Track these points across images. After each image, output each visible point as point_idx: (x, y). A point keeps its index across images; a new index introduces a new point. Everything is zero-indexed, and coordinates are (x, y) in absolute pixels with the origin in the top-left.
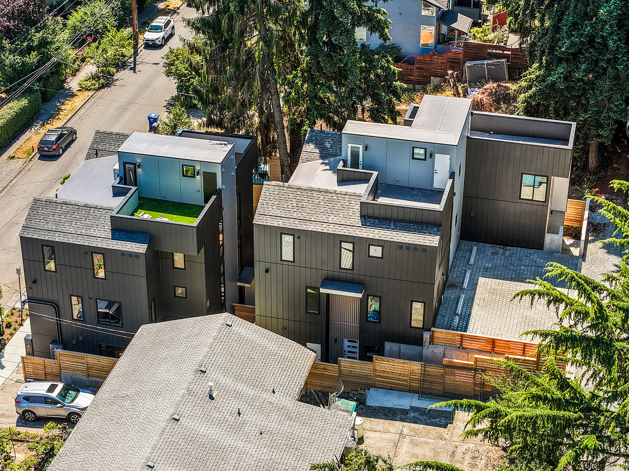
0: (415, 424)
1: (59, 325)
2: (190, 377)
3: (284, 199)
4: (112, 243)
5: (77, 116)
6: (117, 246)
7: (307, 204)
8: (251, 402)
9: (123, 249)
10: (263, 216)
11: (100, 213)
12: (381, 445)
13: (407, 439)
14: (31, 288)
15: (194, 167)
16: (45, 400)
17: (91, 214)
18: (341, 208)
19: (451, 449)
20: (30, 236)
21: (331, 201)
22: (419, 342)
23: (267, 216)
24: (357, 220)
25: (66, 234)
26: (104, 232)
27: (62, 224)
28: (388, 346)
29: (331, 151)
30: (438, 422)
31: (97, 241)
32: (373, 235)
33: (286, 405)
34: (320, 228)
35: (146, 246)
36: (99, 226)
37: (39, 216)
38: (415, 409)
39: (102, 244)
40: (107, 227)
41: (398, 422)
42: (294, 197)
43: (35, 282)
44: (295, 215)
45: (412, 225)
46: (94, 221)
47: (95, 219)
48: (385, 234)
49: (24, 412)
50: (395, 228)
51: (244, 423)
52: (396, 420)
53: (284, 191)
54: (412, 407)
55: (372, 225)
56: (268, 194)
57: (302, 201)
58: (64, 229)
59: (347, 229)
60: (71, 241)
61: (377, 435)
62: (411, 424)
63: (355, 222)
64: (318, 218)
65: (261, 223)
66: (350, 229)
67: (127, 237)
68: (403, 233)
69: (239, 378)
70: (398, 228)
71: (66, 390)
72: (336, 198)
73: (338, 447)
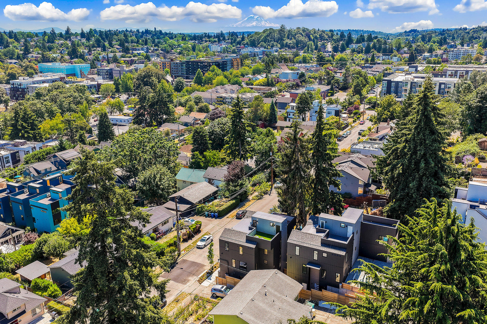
1: (228, 268)
2: (260, 287)
3: (298, 235)
4: (245, 244)
5: (249, 207)
6: (247, 245)
7: (305, 238)
8: (278, 298)
9: (249, 246)
11: (243, 234)
13: (330, 319)
14: (221, 255)
15: (274, 223)
16: (220, 291)
17: (241, 234)
18: (315, 240)
20: (222, 239)
21: (312, 237)
22: (338, 287)
23: (292, 240)
24: (320, 244)
25: (233, 240)
26: (244, 240)
27: (232, 236)
28: (328, 287)
29: (316, 222)
31: (241, 243)
32: (324, 249)
34: (308, 245)
35: (255, 246)
36: (243, 238)
37: (225, 233)
39: (243, 244)
41: (328, 313)
42: (301, 235)
43: (222, 253)
44: (300, 240)
45: (337, 247)
47: (242, 236)
48: (328, 249)
49: (213, 294)
50: (331, 248)
51: (275, 304)
53: (298, 233)
54: (334, 309)
55: (324, 246)
56: (293, 233)
57: (303, 236)
60: (234, 242)
61: (320, 316)
62: (332, 314)
64: (308, 242)
65: (290, 242)
66: (317, 247)
67: (250, 242)
69: (276, 290)
70: (333, 248)
71: (226, 288)
72: (314, 236)
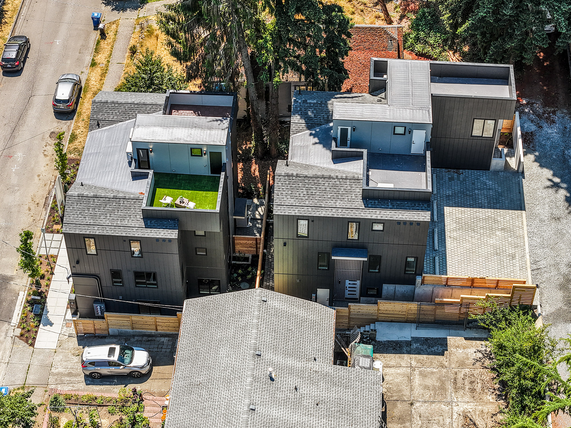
0: (419, 355)
1: (101, 290)
2: (250, 362)
3: (295, 188)
4: (146, 231)
5: (22, 17)
6: (152, 234)
7: (315, 191)
8: (301, 374)
9: (158, 237)
10: (281, 206)
11: (129, 203)
12: (398, 380)
13: (417, 372)
14: (74, 267)
15: (201, 149)
16: (110, 364)
17: (122, 205)
18: (345, 193)
19: (453, 376)
20: (73, 232)
21: (335, 186)
22: (412, 283)
23: (284, 206)
24: (360, 203)
25: (104, 227)
26: (137, 221)
27: (98, 217)
29: (316, 121)
30: (436, 350)
31: (132, 230)
32: (376, 215)
33: (328, 371)
34: (330, 213)
35: (176, 231)
36: (132, 217)
37: (75, 211)
38: (416, 340)
39: (138, 233)
40: (139, 217)
41: (405, 355)
42: (303, 186)
43: (78, 262)
44: (307, 202)
45: (406, 203)
46: (126, 212)
47: (126, 209)
48: (385, 213)
49: (92, 373)
50: (393, 208)
51: (302, 397)
52: (404, 353)
53: (294, 181)
54: (413, 337)
55: (374, 206)
56: (280, 185)
57: (311, 189)
58: (101, 222)
59: (353, 212)
60: (110, 233)
61: (392, 370)
62: (416, 355)
63: (358, 205)
64: (327, 204)
65: (280, 214)
66: (356, 212)
67: (159, 224)
68: (400, 212)
69: (287, 354)
70: (395, 207)
72: (338, 183)
73: (377, 405)
